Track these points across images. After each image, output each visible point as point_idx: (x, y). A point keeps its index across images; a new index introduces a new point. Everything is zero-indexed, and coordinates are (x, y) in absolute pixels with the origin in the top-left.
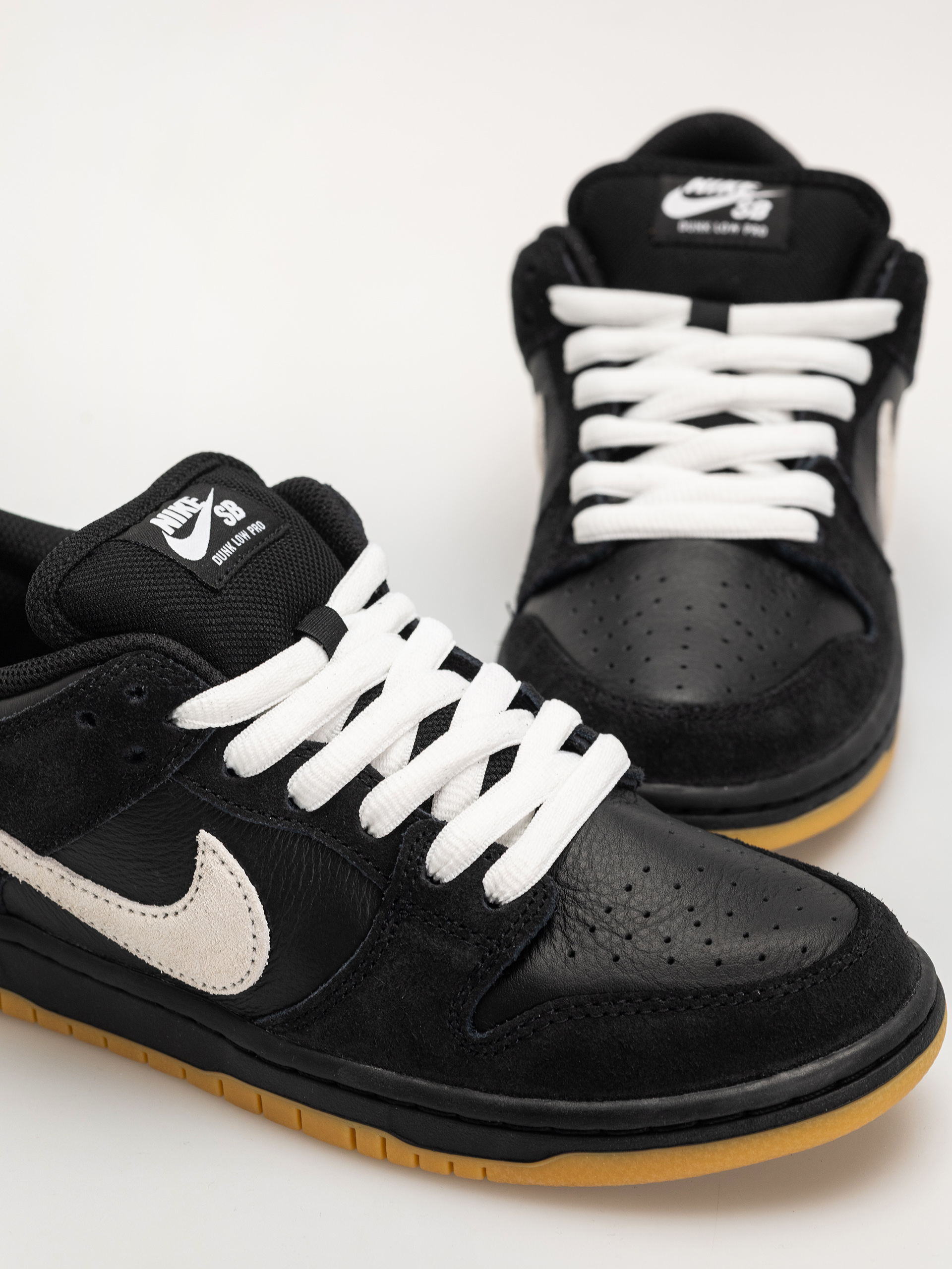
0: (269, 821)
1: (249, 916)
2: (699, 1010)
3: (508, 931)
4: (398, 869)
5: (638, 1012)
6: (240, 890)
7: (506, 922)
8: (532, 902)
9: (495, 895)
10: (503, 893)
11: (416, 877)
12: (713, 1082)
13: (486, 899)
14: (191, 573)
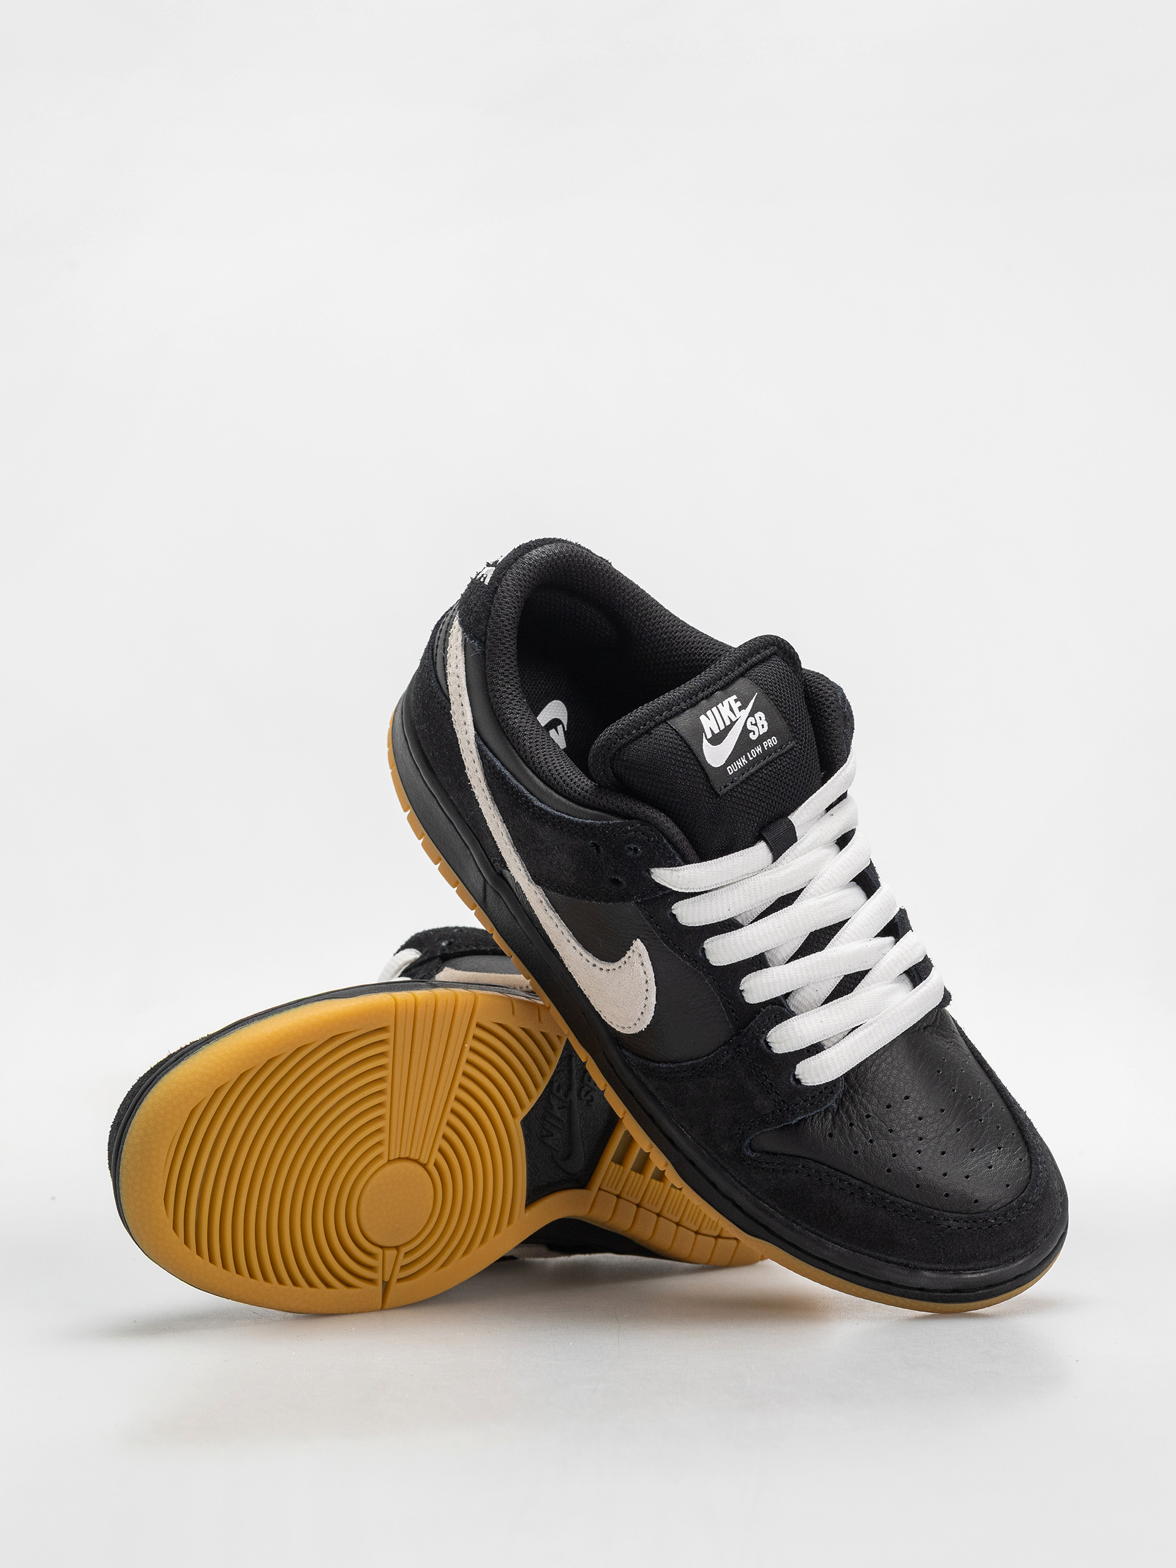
0: (682, 957)
1: (644, 1002)
2: (890, 1211)
3: (797, 1104)
4: (748, 1030)
5: (852, 1193)
6: (646, 985)
7: (798, 1098)
8: (821, 1092)
9: (800, 1077)
10: (806, 1079)
11: (758, 1040)
12: (878, 1254)
13: (794, 1075)
14: (706, 775)
